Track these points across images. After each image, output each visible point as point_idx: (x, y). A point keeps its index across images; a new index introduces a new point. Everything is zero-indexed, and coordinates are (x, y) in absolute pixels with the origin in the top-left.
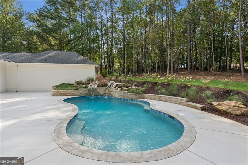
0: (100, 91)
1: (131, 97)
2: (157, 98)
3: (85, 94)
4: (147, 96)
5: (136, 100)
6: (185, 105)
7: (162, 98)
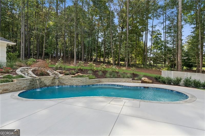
0: (45, 81)
1: (92, 82)
2: (111, 80)
3: (25, 87)
4: (102, 80)
5: (97, 84)
6: (131, 82)
7: (114, 80)
